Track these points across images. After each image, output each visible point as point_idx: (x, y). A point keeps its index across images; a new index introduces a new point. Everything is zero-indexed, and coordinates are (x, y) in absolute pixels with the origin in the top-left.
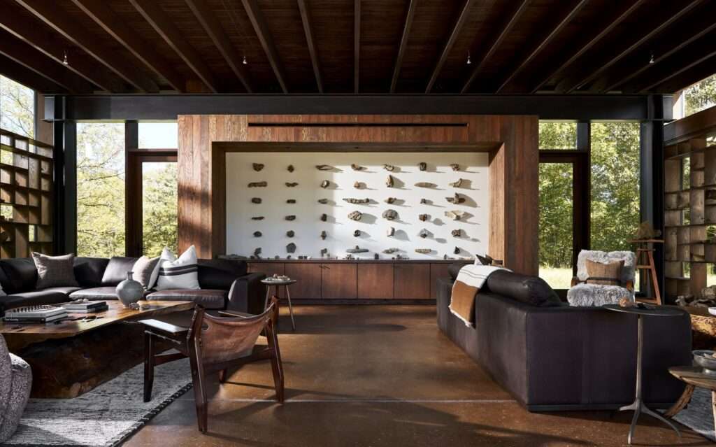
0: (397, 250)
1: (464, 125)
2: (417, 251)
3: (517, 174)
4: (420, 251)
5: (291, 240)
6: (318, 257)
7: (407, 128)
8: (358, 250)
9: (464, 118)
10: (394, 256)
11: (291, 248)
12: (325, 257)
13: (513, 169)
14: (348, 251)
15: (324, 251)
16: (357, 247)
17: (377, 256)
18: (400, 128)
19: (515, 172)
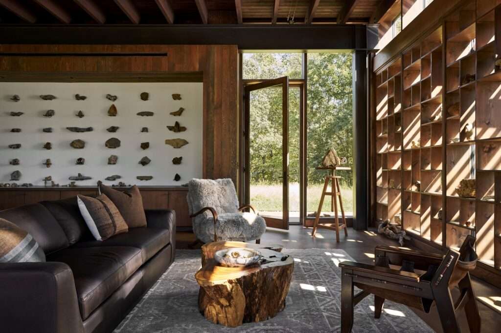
0: (119, 177)
1: (165, 55)
2: (138, 178)
3: (215, 103)
4: (141, 178)
5: (15, 168)
6: (41, 184)
7: (107, 57)
8: (81, 178)
9: (164, 48)
10: (116, 183)
11: (16, 175)
12: (49, 184)
13: (211, 98)
14: (70, 179)
15: (48, 179)
16: (79, 175)
17: (100, 183)
18: (100, 58)
19: (213, 101)
